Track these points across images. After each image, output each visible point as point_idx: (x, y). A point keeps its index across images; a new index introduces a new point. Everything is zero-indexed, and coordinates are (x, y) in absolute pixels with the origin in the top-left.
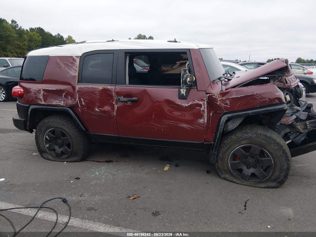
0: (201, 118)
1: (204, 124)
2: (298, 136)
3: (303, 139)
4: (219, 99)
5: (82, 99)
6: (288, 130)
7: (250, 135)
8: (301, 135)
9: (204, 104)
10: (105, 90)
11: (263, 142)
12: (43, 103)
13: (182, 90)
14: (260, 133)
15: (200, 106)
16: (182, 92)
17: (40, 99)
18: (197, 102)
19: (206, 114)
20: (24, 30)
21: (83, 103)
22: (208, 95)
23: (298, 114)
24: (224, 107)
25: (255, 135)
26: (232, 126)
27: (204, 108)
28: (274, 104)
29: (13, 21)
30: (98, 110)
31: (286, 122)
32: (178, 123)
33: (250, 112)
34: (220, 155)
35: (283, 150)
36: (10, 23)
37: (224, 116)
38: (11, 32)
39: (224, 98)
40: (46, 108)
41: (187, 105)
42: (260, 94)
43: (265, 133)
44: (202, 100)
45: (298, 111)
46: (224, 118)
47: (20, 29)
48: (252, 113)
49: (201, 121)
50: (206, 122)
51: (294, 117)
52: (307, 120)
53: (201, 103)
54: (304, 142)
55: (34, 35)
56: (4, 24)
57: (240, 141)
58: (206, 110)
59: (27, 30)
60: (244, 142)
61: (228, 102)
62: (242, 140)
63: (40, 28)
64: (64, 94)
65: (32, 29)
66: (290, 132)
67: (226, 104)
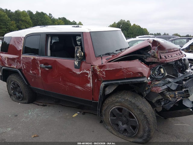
0: (88, 83)
1: (90, 88)
2: (168, 103)
3: (172, 106)
4: (98, 70)
5: (24, 65)
6: (160, 97)
7: (120, 99)
8: (170, 102)
9: (90, 73)
10: (34, 59)
11: (130, 106)
12: (7, 66)
13: (75, 62)
14: (127, 99)
15: (87, 74)
16: (76, 64)
17: (6, 63)
18: (85, 71)
19: (91, 81)
20: (55, 19)
21: (25, 67)
22: (92, 66)
23: (169, 85)
24: (102, 76)
25: (124, 100)
26: (108, 91)
27: (90, 76)
28: (137, 77)
29: (50, 14)
30: (31, 72)
31: (157, 91)
32: (75, 85)
33: (119, 82)
34: (103, 111)
35: (144, 115)
36: (48, 15)
37: (102, 84)
38: (48, 20)
39: (102, 70)
40: (9, 69)
41: (79, 73)
42: (126, 68)
43: (131, 100)
44: (89, 70)
45: (169, 82)
46: (103, 85)
47: (53, 18)
48: (121, 83)
49: (89, 85)
50: (92, 86)
51: (165, 87)
52: (177, 90)
53: (88, 72)
54: (172, 109)
55: (61, 22)
56: (45, 16)
57: (114, 103)
58: (91, 78)
59: (57, 19)
60: (117, 104)
61: (104, 72)
62: (116, 103)
63: (64, 18)
64: (16, 61)
65: (59, 18)
66: (162, 99)
67: (103, 74)
